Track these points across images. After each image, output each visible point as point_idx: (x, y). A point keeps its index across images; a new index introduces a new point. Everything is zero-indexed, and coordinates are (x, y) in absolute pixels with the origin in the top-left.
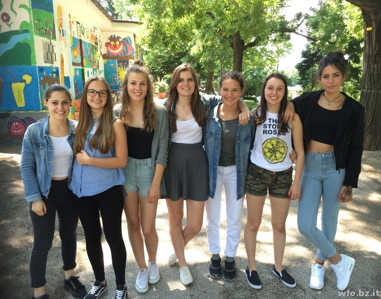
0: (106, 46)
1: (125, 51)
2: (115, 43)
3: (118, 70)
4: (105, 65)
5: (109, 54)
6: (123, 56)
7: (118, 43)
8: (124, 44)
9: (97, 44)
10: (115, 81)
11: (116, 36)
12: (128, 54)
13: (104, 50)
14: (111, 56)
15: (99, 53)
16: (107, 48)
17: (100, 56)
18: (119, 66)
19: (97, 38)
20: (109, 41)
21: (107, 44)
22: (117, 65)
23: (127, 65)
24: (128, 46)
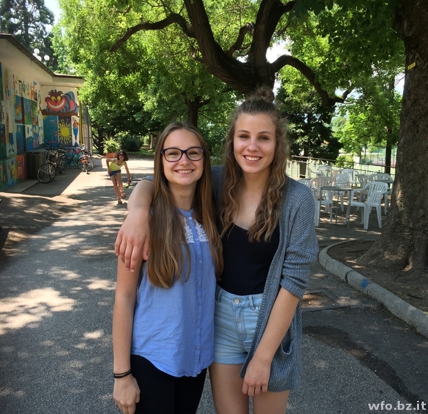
1: (67, 106)
2: (56, 98)
3: (59, 127)
4: (45, 121)
5: (49, 109)
6: (64, 111)
7: (59, 98)
8: (67, 100)
9: (36, 99)
10: (56, 139)
11: (58, 91)
12: (71, 110)
13: (43, 106)
14: (51, 112)
15: (38, 108)
16: (48, 104)
17: (39, 112)
18: (60, 122)
19: (36, 94)
20: (49, 96)
21: (47, 100)
22: (58, 121)
23: (70, 122)
24: (71, 102)
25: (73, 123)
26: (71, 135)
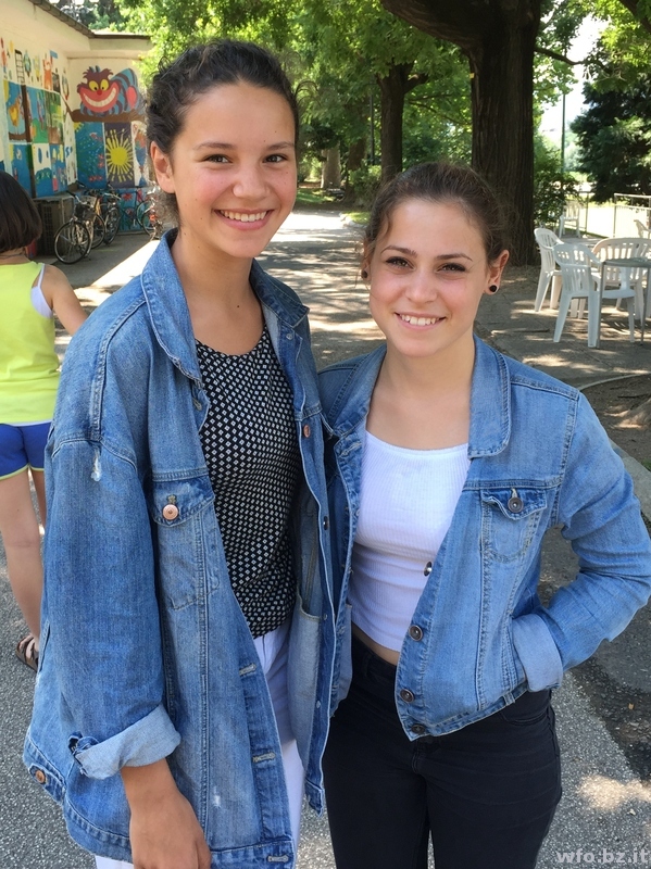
0: (78, 91)
1: (122, 101)
2: (99, 84)
3: (106, 146)
4: (78, 135)
5: (85, 109)
6: (117, 113)
7: (105, 84)
8: (120, 87)
9: (57, 89)
10: (100, 171)
11: (102, 69)
12: (129, 110)
13: (75, 102)
14: (90, 114)
15: (63, 108)
16: (82, 97)
17: (65, 116)
18: (109, 136)
19: (57, 76)
20: (85, 81)
21: (82, 88)
22: (104, 135)
23: (127, 134)
24: (129, 90)
25: (134, 136)
26: (132, 163)
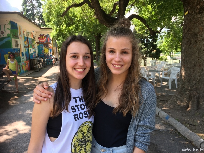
0: (38, 38)
1: (47, 40)
2: (42, 37)
3: (44, 49)
4: (38, 47)
5: (40, 42)
6: (46, 42)
7: (43, 37)
8: (46, 38)
9: (34, 38)
10: (43, 53)
11: (43, 34)
12: (48, 42)
13: (37, 40)
15: (35, 41)
16: (39, 39)
17: (36, 43)
18: (44, 47)
19: (34, 36)
20: (40, 37)
21: (39, 38)
22: (43, 46)
23: (48, 46)
24: (48, 38)
25: (49, 47)
26: (49, 52)
